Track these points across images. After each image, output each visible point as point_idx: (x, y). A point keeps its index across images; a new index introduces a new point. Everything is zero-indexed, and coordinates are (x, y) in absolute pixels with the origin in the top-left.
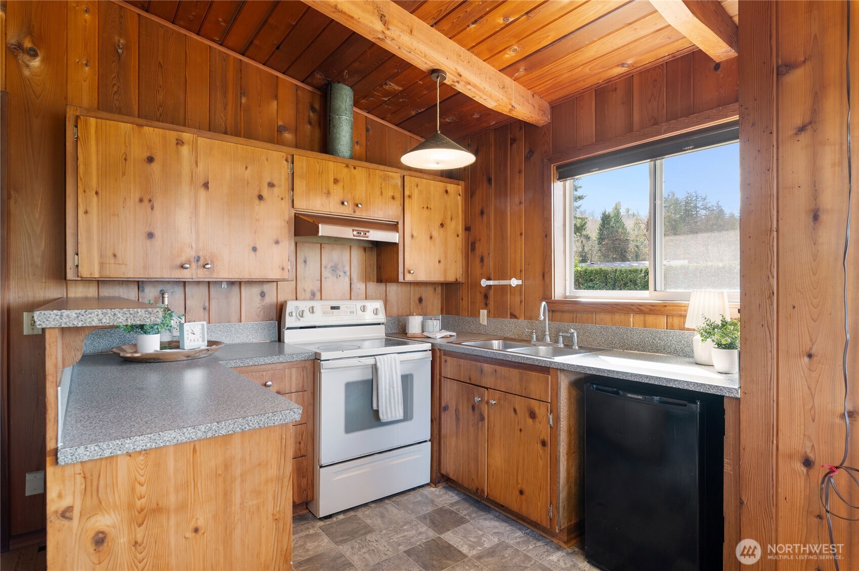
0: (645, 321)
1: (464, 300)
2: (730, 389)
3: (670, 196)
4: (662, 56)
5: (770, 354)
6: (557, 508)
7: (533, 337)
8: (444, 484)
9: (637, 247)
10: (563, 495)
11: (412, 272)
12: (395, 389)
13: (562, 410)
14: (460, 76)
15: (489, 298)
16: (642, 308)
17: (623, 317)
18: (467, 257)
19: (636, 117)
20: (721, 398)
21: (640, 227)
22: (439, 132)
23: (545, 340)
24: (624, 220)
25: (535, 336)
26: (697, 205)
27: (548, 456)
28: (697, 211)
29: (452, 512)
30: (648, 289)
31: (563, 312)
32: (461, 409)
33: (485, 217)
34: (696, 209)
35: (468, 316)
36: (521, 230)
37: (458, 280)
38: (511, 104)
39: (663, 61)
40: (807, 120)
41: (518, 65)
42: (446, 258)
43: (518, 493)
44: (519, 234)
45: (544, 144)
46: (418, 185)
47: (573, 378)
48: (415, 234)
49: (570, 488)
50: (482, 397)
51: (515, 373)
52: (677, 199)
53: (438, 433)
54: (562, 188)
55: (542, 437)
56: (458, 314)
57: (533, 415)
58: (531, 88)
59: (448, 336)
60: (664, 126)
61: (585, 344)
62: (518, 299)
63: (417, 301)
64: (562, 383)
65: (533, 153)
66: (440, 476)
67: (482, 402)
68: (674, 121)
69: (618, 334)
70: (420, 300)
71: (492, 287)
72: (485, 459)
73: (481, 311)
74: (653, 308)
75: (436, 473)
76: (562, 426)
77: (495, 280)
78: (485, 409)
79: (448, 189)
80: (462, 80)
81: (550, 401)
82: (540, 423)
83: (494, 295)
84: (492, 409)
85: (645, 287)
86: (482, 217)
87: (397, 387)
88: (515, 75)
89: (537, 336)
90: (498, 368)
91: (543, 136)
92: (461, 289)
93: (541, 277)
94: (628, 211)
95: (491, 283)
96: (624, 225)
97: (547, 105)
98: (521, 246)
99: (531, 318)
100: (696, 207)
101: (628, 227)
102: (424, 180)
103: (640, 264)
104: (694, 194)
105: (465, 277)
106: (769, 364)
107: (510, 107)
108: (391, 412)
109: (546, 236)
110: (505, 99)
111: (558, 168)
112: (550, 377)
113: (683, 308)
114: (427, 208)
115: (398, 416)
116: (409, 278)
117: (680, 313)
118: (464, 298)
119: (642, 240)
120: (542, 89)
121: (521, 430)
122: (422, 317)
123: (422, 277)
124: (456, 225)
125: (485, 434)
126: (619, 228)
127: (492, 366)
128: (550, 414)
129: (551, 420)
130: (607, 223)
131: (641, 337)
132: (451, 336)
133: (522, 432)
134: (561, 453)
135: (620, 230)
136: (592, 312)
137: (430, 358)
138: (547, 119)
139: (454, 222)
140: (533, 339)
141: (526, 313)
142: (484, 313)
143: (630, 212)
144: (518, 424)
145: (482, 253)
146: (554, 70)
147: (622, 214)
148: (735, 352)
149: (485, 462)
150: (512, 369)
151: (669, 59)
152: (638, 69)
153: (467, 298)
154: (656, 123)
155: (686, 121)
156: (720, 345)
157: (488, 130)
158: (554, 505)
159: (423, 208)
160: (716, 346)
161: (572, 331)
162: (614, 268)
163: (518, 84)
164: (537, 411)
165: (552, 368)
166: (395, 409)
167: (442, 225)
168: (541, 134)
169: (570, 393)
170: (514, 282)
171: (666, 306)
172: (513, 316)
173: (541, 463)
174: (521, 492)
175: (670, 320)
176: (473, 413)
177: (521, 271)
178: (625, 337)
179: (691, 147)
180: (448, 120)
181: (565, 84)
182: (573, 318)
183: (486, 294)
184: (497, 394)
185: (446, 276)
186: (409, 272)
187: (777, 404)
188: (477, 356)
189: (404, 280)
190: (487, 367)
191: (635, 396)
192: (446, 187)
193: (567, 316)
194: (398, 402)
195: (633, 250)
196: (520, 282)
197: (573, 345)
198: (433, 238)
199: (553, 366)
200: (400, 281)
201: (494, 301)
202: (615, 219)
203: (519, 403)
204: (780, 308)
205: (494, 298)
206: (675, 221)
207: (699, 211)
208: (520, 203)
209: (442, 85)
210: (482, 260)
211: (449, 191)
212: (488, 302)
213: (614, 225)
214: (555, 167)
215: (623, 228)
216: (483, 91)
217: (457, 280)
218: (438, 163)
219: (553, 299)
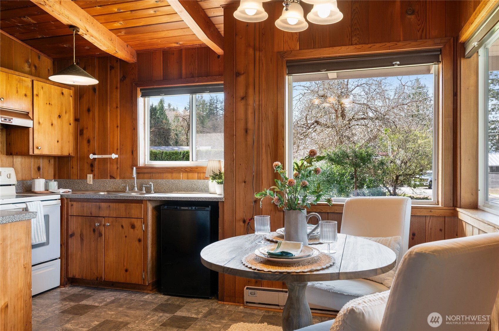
0: (188, 176)
1: (74, 168)
2: (220, 198)
3: (200, 98)
4: (196, 44)
5: (233, 183)
6: (147, 272)
7: (127, 188)
8: (70, 285)
9: (177, 135)
10: (150, 266)
11: (39, 148)
12: (41, 224)
13: (149, 221)
14: (88, 31)
15: (94, 166)
16: (186, 169)
17: (177, 175)
18: (76, 139)
19: (184, 71)
20: (218, 202)
21: (179, 119)
22: (75, 64)
23: (135, 190)
24: (167, 112)
25: (128, 188)
26: (218, 106)
27: (142, 246)
28: (217, 111)
29: (81, 294)
30: (189, 160)
31: (144, 173)
32: (84, 232)
33: (91, 113)
34: (217, 109)
35: (77, 179)
36: (117, 124)
37: (71, 155)
38: (115, 50)
39: (196, 47)
40: (244, 96)
41: (121, 30)
42: (62, 139)
43: (124, 271)
44: (116, 126)
45: (133, 74)
46: (43, 88)
47: (155, 204)
48: (41, 122)
49: (153, 263)
50: (100, 223)
51: (122, 205)
52: (204, 101)
53: (65, 252)
54: (143, 101)
55: (138, 237)
56: (69, 178)
57: (133, 227)
58: (127, 42)
59: (67, 192)
60: (197, 79)
61: (157, 191)
62: (115, 167)
63: (36, 169)
64: (149, 207)
65: (125, 78)
66: (67, 280)
67: (100, 226)
68: (201, 78)
69: (175, 184)
70: (39, 169)
71: (97, 159)
72: (102, 258)
73: (88, 175)
74: (192, 169)
75: (64, 278)
76: (149, 230)
77: (98, 154)
78: (102, 229)
79: (64, 92)
80: (88, 34)
81: (143, 218)
82: (137, 230)
83: (98, 164)
84: (107, 229)
85: (187, 159)
86: (89, 113)
87: (42, 222)
88: (118, 34)
89: (129, 188)
90: (112, 205)
91: (132, 69)
92: (71, 161)
93: (131, 153)
94: (169, 105)
95: (96, 156)
96: (167, 117)
97: (134, 52)
98: (117, 134)
99: (124, 178)
100: (217, 108)
101: (170, 119)
102: (47, 84)
103: (179, 148)
104: (215, 98)
105: (75, 153)
106: (233, 187)
107: (115, 52)
108: (38, 238)
109: (134, 129)
110: (112, 47)
111: (141, 90)
112: (143, 205)
113: (205, 169)
114: (50, 104)
115: (43, 240)
116: (37, 152)
117: (204, 171)
118: (74, 167)
119: (180, 130)
120: (133, 44)
121: (126, 237)
122: (44, 179)
123: (46, 151)
124: (69, 117)
125: (103, 244)
126: (163, 119)
127: (107, 204)
128: (143, 225)
129: (144, 228)
130: (154, 114)
131: (186, 184)
132: (69, 192)
133: (127, 238)
134: (149, 244)
135: (164, 121)
136: (161, 173)
137: (60, 204)
138: (135, 60)
139: (67, 115)
140: (127, 190)
141: (121, 175)
142: (90, 177)
143: (172, 107)
144: (124, 234)
145: (89, 137)
146: (141, 37)
147: (165, 108)
148: (223, 185)
149: (102, 260)
150: (120, 204)
151: (199, 46)
152: (185, 47)
153: (76, 167)
154: (193, 77)
155: (206, 79)
156: (218, 183)
157: (94, 56)
158: (145, 272)
159: (47, 104)
160: (217, 184)
161: (151, 183)
162: (161, 151)
163: (119, 38)
164: (136, 224)
165: (144, 200)
166: (41, 236)
167: (60, 116)
168: (131, 67)
169: (153, 213)
170: (114, 156)
171: (197, 168)
172: (112, 177)
173: (138, 251)
174: (126, 271)
175: (199, 175)
176: (94, 234)
177: (117, 149)
178: (178, 185)
179: (208, 92)
180: (65, 46)
181: (146, 44)
182: (150, 177)
183: (92, 164)
184: (111, 219)
185: (62, 152)
186: (37, 148)
187: (236, 201)
188: (97, 199)
189: (33, 153)
190: (103, 205)
191: (185, 208)
192: (62, 90)
193: (146, 175)
194: (43, 232)
195: (173, 137)
196: (117, 156)
197: (151, 191)
198: (54, 125)
199: (145, 199)
200: (30, 154)
201: (98, 169)
202: (160, 112)
203: (126, 223)
204: (236, 165)
205: (98, 166)
206: (203, 117)
207: (218, 111)
208: (117, 107)
209: (76, 34)
210: (89, 141)
211: (64, 93)
212: (93, 169)
213: (160, 116)
214: (139, 89)
215: (166, 119)
216: (100, 41)
217: (69, 154)
218: (74, 83)
219: (138, 166)
